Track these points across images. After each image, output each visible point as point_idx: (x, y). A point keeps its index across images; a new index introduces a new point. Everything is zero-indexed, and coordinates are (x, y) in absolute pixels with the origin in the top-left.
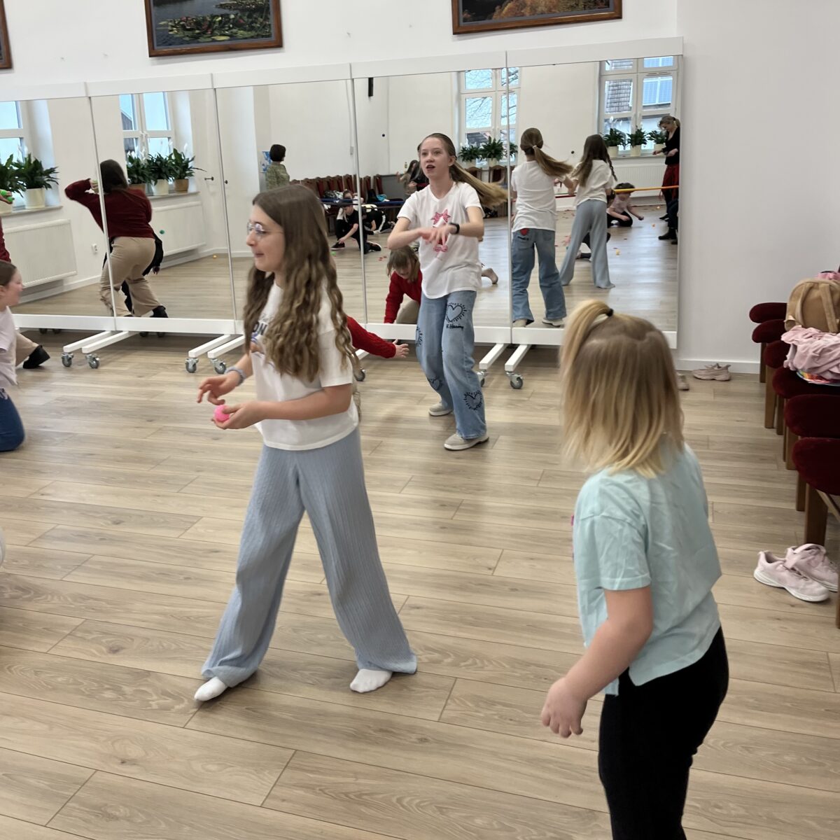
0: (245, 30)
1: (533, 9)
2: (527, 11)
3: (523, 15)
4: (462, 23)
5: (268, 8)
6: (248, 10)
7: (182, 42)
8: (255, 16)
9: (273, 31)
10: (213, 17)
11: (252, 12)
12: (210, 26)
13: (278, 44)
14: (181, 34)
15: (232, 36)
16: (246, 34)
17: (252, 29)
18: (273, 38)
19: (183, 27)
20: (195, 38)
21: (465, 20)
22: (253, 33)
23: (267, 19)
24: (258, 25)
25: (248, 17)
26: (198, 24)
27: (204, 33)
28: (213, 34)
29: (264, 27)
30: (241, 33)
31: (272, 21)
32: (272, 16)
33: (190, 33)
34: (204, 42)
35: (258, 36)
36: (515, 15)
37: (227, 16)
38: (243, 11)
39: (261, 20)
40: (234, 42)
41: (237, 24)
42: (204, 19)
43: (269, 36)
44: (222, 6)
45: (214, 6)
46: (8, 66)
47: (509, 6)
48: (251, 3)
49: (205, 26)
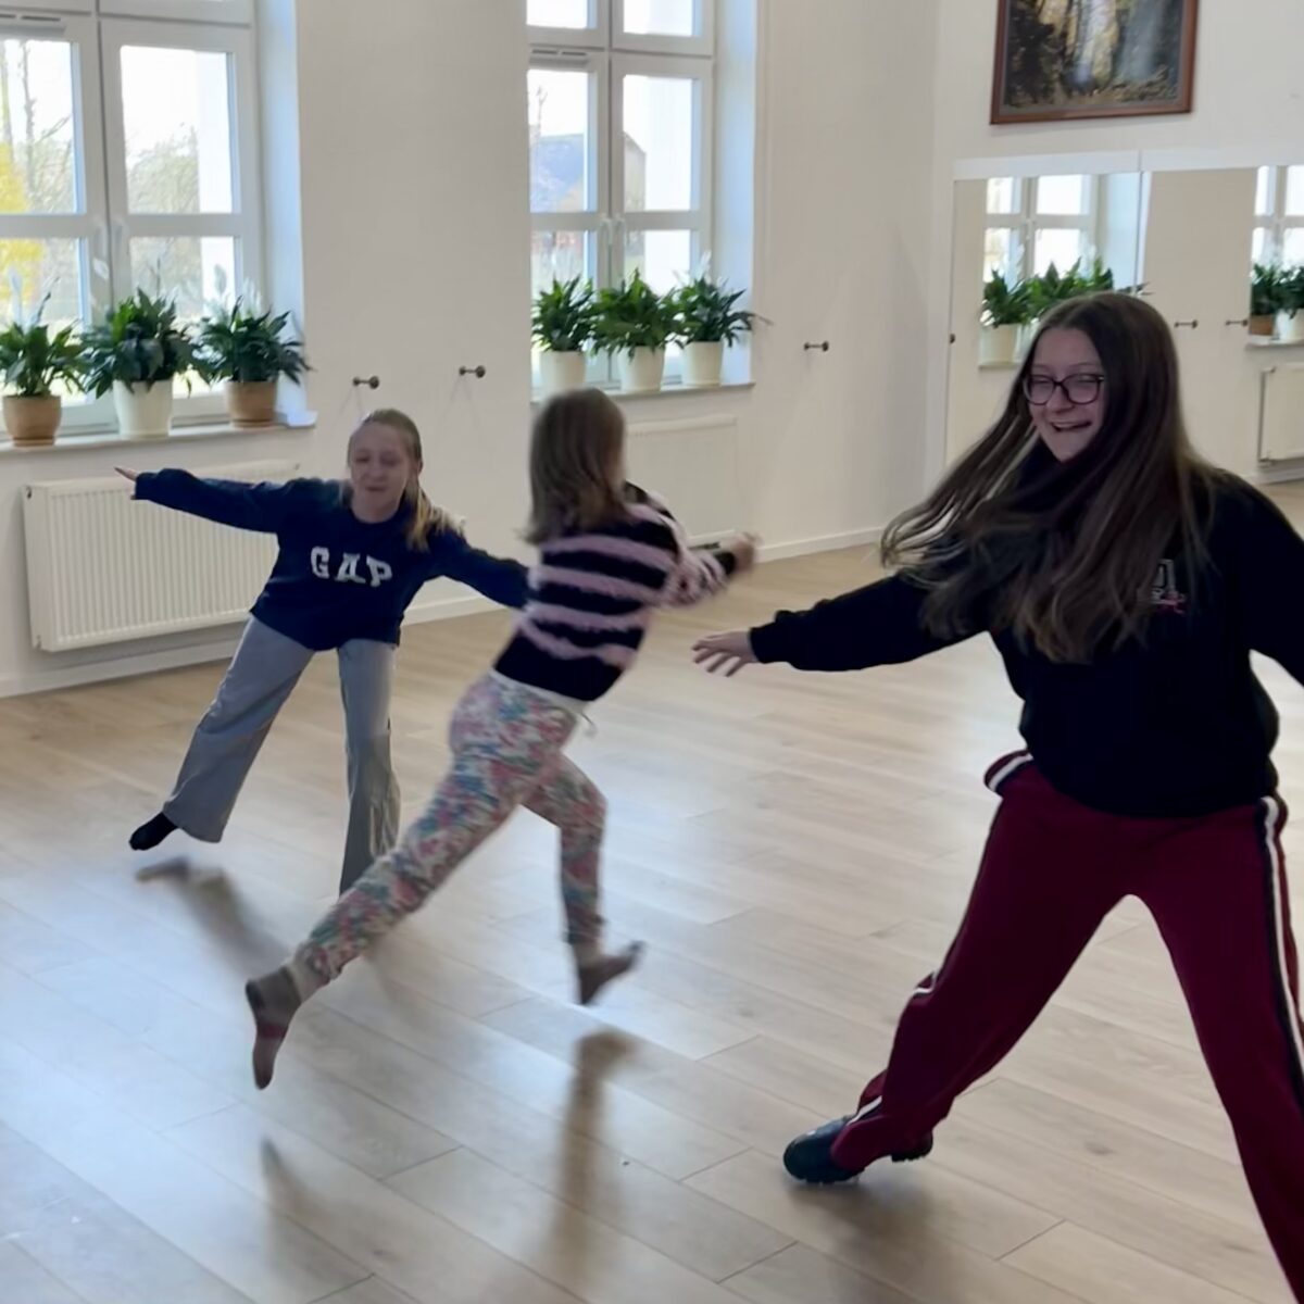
46: (1187, 108)
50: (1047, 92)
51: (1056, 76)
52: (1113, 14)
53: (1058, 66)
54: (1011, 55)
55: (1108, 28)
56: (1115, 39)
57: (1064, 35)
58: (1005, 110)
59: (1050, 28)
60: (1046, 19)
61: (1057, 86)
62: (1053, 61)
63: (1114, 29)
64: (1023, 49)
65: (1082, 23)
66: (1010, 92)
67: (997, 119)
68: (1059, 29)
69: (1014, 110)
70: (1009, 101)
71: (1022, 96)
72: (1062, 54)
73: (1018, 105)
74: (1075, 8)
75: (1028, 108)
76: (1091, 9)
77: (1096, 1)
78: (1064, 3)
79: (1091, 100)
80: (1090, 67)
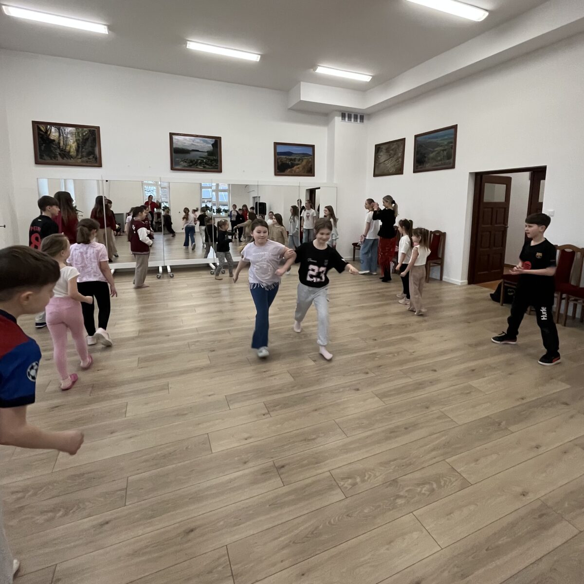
0: (209, 165)
1: (295, 172)
2: (293, 172)
4: (276, 173)
5: (217, 160)
7: (184, 166)
8: (213, 162)
9: (219, 167)
10: (197, 160)
11: (212, 161)
12: (196, 162)
13: (221, 171)
14: (184, 164)
15: (204, 167)
16: (209, 167)
17: (211, 166)
18: (219, 169)
19: (186, 161)
20: (190, 166)
21: (278, 172)
23: (217, 163)
24: (214, 165)
25: (211, 162)
26: (191, 161)
27: (194, 165)
28: (197, 165)
29: (216, 166)
30: (207, 166)
31: (219, 164)
32: (219, 162)
33: (188, 164)
34: (193, 168)
35: (214, 168)
36: (291, 172)
37: (202, 160)
38: (209, 160)
39: (215, 163)
40: (204, 169)
41: (206, 164)
42: (194, 160)
43: (217, 169)
46: (99, 166)
47: (289, 170)
48: (212, 158)
49: (194, 162)
50: (55, 157)
51: (57, 153)
52: (75, 140)
53: (58, 151)
54: (40, 146)
55: (74, 143)
56: (76, 147)
57: (59, 143)
58: (40, 160)
59: (54, 140)
60: (52, 138)
61: (59, 156)
62: (56, 149)
63: (75, 144)
64: (44, 145)
65: (65, 141)
66: (41, 156)
67: (37, 162)
68: (57, 141)
69: (43, 161)
71: (46, 157)
72: (59, 148)
73: (45, 159)
74: (61, 137)
75: (48, 160)
76: (67, 138)
77: (69, 136)
78: (57, 134)
79: (72, 161)
80: (69, 152)
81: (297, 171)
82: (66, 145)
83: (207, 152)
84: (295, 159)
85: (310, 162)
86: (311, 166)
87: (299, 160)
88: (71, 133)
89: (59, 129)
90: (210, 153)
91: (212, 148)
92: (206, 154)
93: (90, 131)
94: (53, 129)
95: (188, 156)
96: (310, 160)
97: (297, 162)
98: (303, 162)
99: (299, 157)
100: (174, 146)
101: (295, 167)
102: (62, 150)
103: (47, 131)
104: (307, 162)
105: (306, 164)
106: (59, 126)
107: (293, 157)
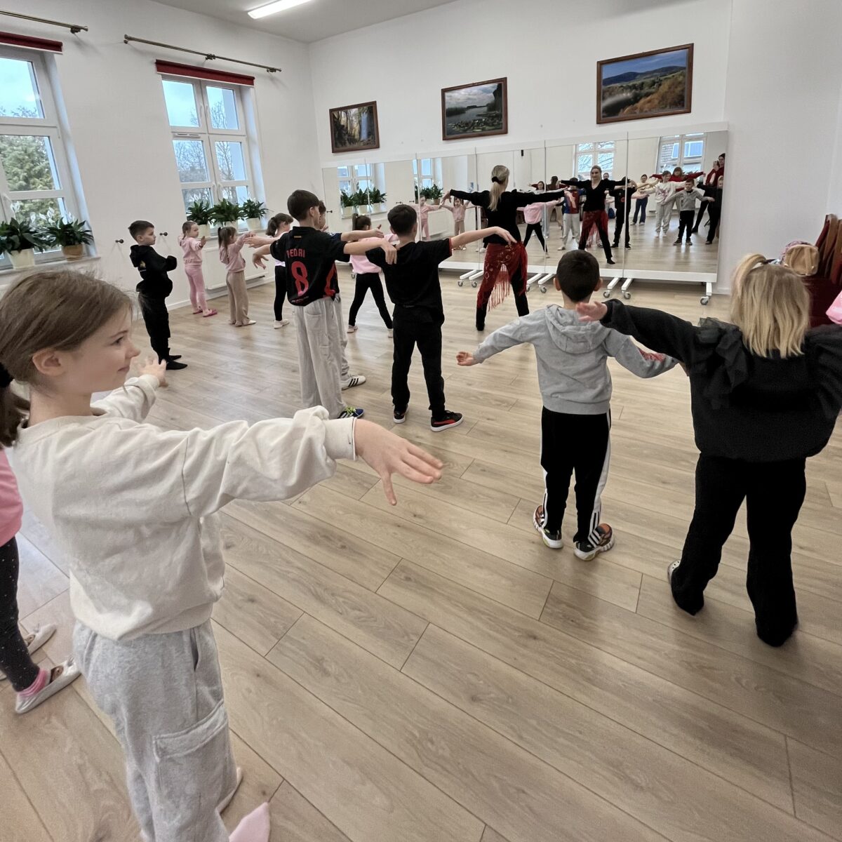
0: (489, 126)
1: (641, 110)
2: (637, 111)
3: (635, 113)
4: (602, 118)
5: (501, 116)
6: (493, 116)
7: (458, 133)
9: (504, 125)
10: (475, 120)
11: (493, 117)
12: (473, 124)
13: (506, 132)
14: (458, 129)
15: (483, 129)
17: (493, 125)
18: (503, 129)
19: (460, 126)
20: (465, 131)
22: (493, 127)
23: (500, 120)
24: (496, 123)
25: (492, 120)
27: (470, 128)
28: (474, 128)
30: (487, 128)
31: (503, 121)
34: (469, 132)
36: (631, 113)
37: (480, 120)
38: (489, 117)
40: (484, 132)
41: (486, 123)
42: (470, 122)
43: (501, 128)
44: (479, 115)
45: (475, 116)
46: (378, 147)
47: (628, 109)
48: (493, 113)
49: (470, 125)
50: (345, 143)
51: (346, 138)
52: (358, 122)
53: (347, 136)
54: (335, 134)
56: (359, 129)
57: (347, 128)
58: (335, 149)
59: (343, 126)
60: (342, 124)
61: (347, 142)
62: (345, 135)
63: (358, 125)
64: (338, 133)
65: (351, 125)
66: (336, 144)
67: (334, 151)
68: (345, 126)
70: (336, 147)
71: (339, 145)
72: (347, 133)
73: (338, 147)
74: (348, 120)
75: (341, 148)
76: (352, 120)
77: (354, 118)
78: (346, 118)
79: (356, 145)
80: (354, 136)
81: (645, 110)
82: (352, 128)
83: (487, 105)
84: (643, 83)
85: (680, 83)
86: (683, 90)
87: (654, 83)
88: (355, 115)
89: (347, 113)
90: (492, 107)
91: (493, 98)
92: (486, 109)
93: (368, 108)
94: (343, 114)
95: (463, 118)
96: (681, 78)
97: (646, 90)
98: (661, 87)
99: (652, 79)
100: (447, 106)
101: (642, 101)
102: (349, 136)
103: (339, 117)
104: (673, 84)
105: (670, 88)
106: (346, 109)
107: (637, 82)
